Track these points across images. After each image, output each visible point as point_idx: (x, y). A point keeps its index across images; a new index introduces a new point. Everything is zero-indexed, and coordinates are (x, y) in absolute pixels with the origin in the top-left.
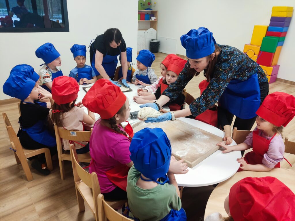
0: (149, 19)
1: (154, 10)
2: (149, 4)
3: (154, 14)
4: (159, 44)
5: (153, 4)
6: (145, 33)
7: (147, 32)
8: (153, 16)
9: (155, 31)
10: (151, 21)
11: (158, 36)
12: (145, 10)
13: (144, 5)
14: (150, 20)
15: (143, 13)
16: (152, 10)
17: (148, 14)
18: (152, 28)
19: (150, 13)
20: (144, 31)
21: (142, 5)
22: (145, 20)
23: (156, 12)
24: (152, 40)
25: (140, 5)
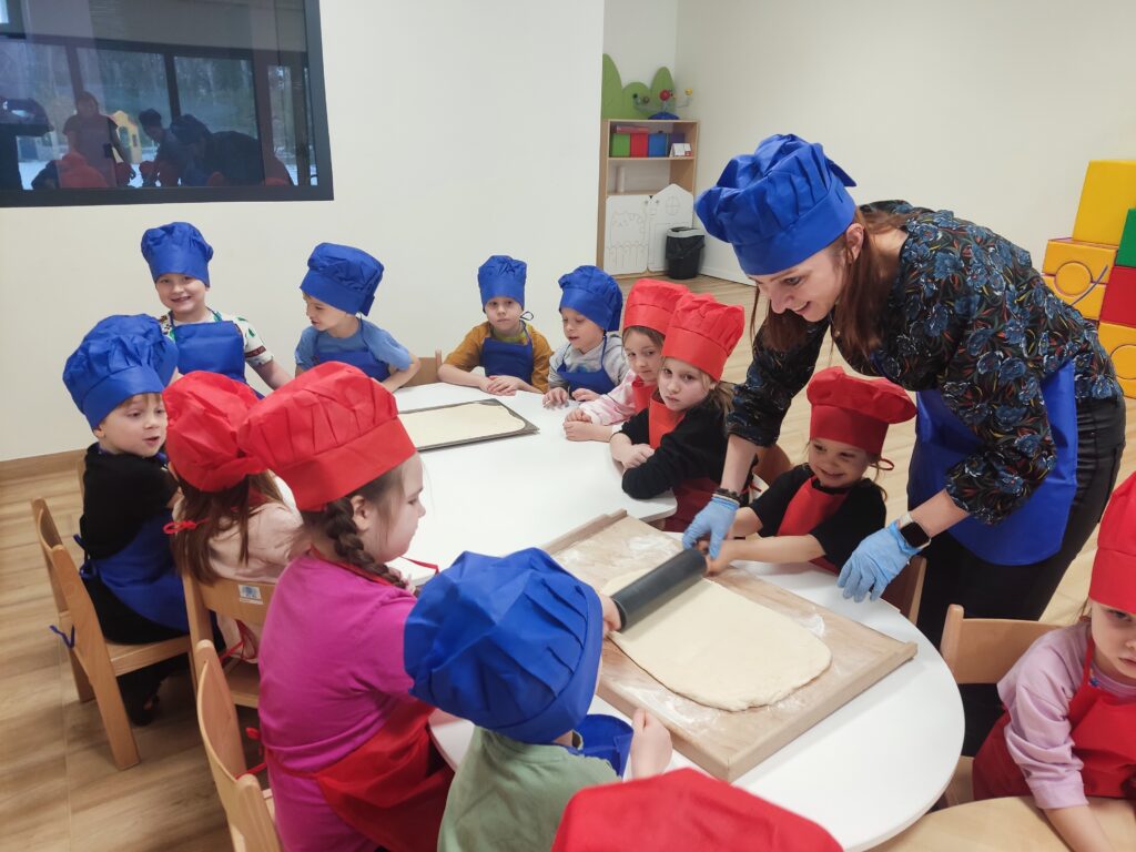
0: (667, 152)
1: (685, 116)
2: (666, 95)
3: (683, 132)
4: (703, 246)
5: (680, 96)
6: (647, 202)
7: (657, 202)
8: (681, 139)
9: (688, 197)
10: (671, 157)
12: (651, 118)
13: (645, 101)
14: (668, 156)
15: (640, 130)
16: (677, 118)
17: (661, 132)
18: (674, 185)
19: (670, 130)
20: (647, 197)
21: (639, 100)
22: (648, 156)
23: (692, 126)
24: (676, 230)
25: (632, 101)
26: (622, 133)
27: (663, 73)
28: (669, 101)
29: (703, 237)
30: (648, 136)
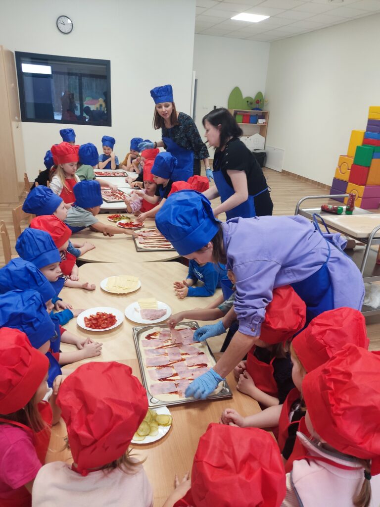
1: (265, 110)
3: (264, 116)
7: (250, 140)
8: (262, 118)
9: (263, 138)
10: (258, 124)
11: (267, 145)
12: (252, 110)
13: (251, 103)
14: (256, 123)
15: (247, 114)
16: (261, 110)
17: (255, 115)
18: (258, 134)
22: (249, 123)
24: (255, 150)
25: (246, 103)
26: (239, 114)
27: (260, 94)
28: (259, 104)
29: (265, 153)
30: (250, 116)
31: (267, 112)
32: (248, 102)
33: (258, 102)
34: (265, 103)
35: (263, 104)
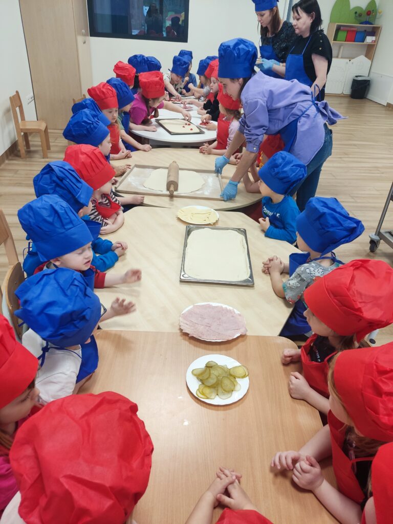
0: (363, 40)
1: (377, 24)
3: (374, 32)
4: (369, 85)
6: (347, 63)
7: (352, 63)
8: (372, 34)
9: (370, 62)
10: (365, 43)
11: (372, 70)
12: (360, 24)
13: (360, 15)
14: (363, 42)
15: (352, 29)
16: (372, 25)
17: (365, 31)
18: (362, 57)
19: (370, 30)
20: (348, 60)
21: (357, 15)
22: (354, 41)
23: (378, 28)
24: (357, 76)
25: (354, 15)
26: (344, 30)
27: (372, 3)
28: (371, 16)
29: (369, 81)
30: (356, 32)
31: (380, 27)
32: (356, 13)
33: (369, 13)
34: (378, 14)
35: (375, 16)
